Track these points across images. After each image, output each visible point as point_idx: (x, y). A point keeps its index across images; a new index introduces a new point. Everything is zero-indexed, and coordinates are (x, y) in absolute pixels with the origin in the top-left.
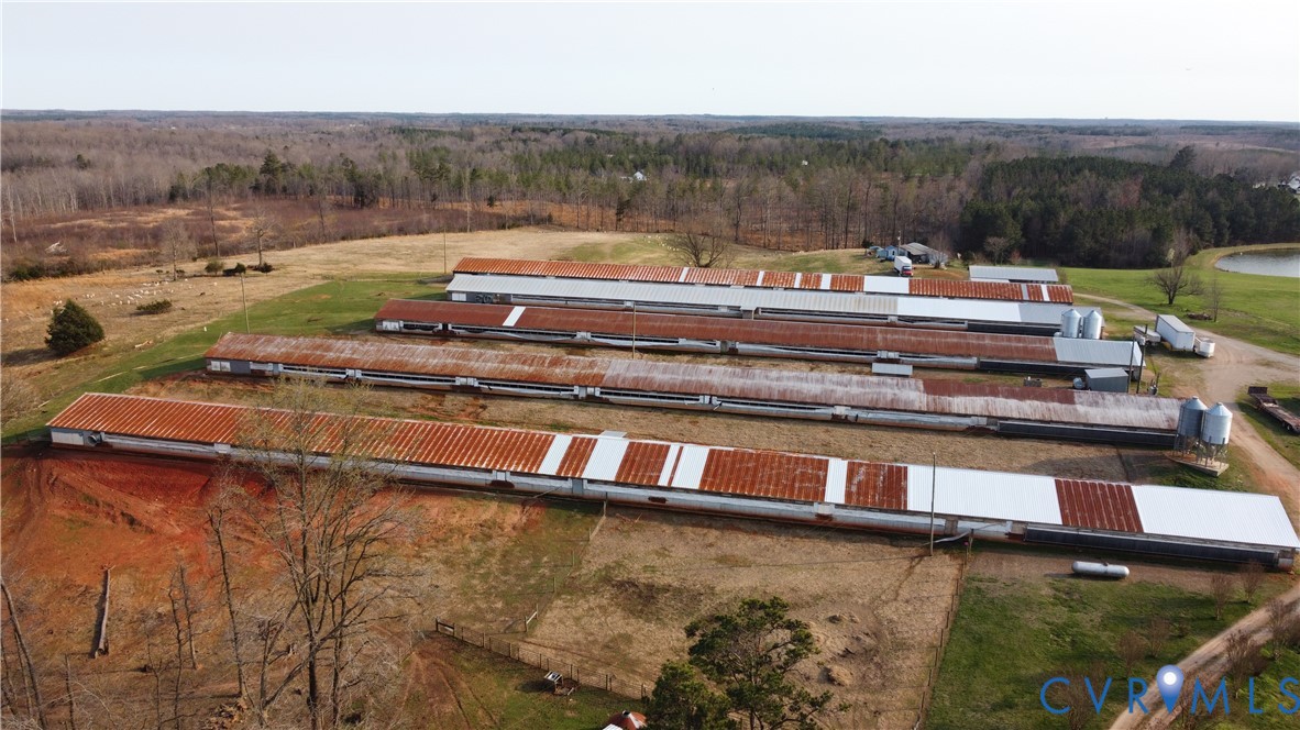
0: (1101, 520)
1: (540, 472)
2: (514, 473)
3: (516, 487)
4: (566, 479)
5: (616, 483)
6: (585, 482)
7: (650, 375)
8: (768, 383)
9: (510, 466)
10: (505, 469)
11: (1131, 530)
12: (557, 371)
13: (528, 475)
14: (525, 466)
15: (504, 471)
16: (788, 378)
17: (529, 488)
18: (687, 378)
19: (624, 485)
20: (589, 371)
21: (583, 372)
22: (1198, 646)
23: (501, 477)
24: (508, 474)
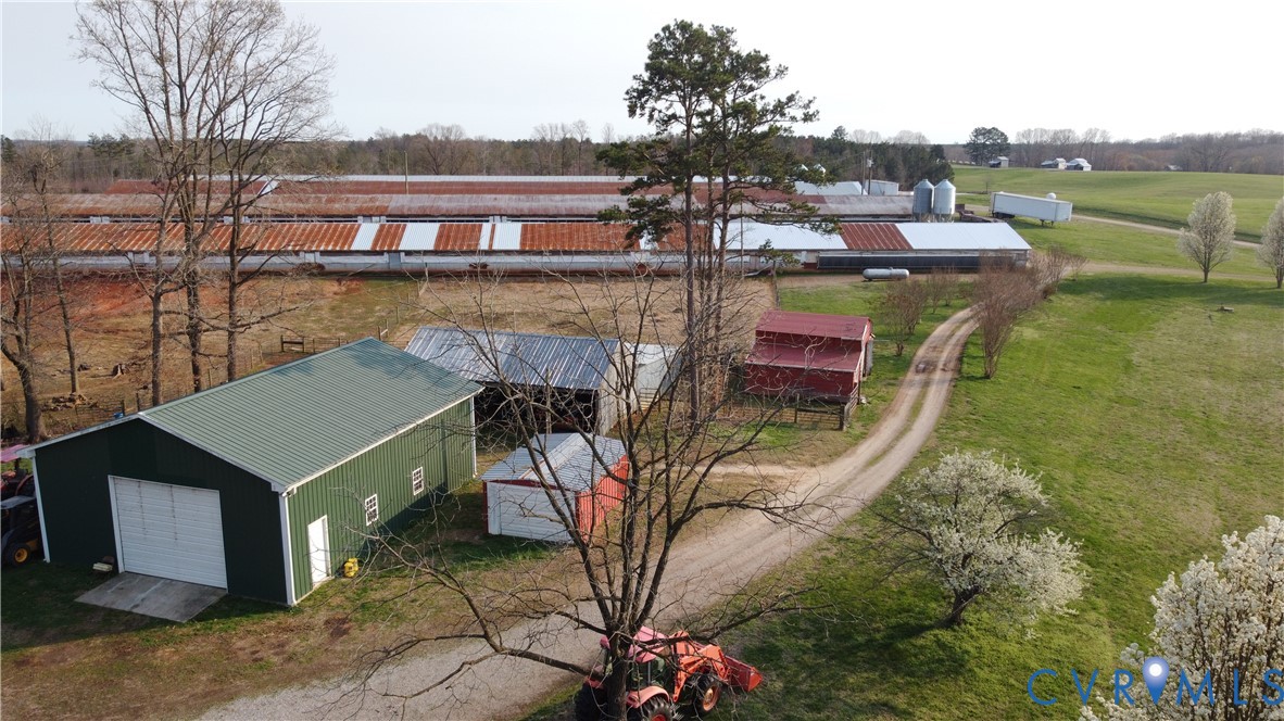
0: (878, 244)
1: (353, 248)
2: (324, 253)
3: (327, 268)
4: (381, 253)
5: (435, 252)
6: (403, 254)
7: (435, 204)
8: (553, 204)
9: (319, 246)
10: (314, 249)
11: (903, 249)
12: (337, 206)
13: (341, 253)
14: (335, 245)
15: (313, 252)
16: (572, 200)
17: (342, 268)
18: (473, 204)
19: (444, 253)
20: (371, 204)
21: (365, 205)
22: (936, 328)
23: (310, 258)
24: (318, 254)
